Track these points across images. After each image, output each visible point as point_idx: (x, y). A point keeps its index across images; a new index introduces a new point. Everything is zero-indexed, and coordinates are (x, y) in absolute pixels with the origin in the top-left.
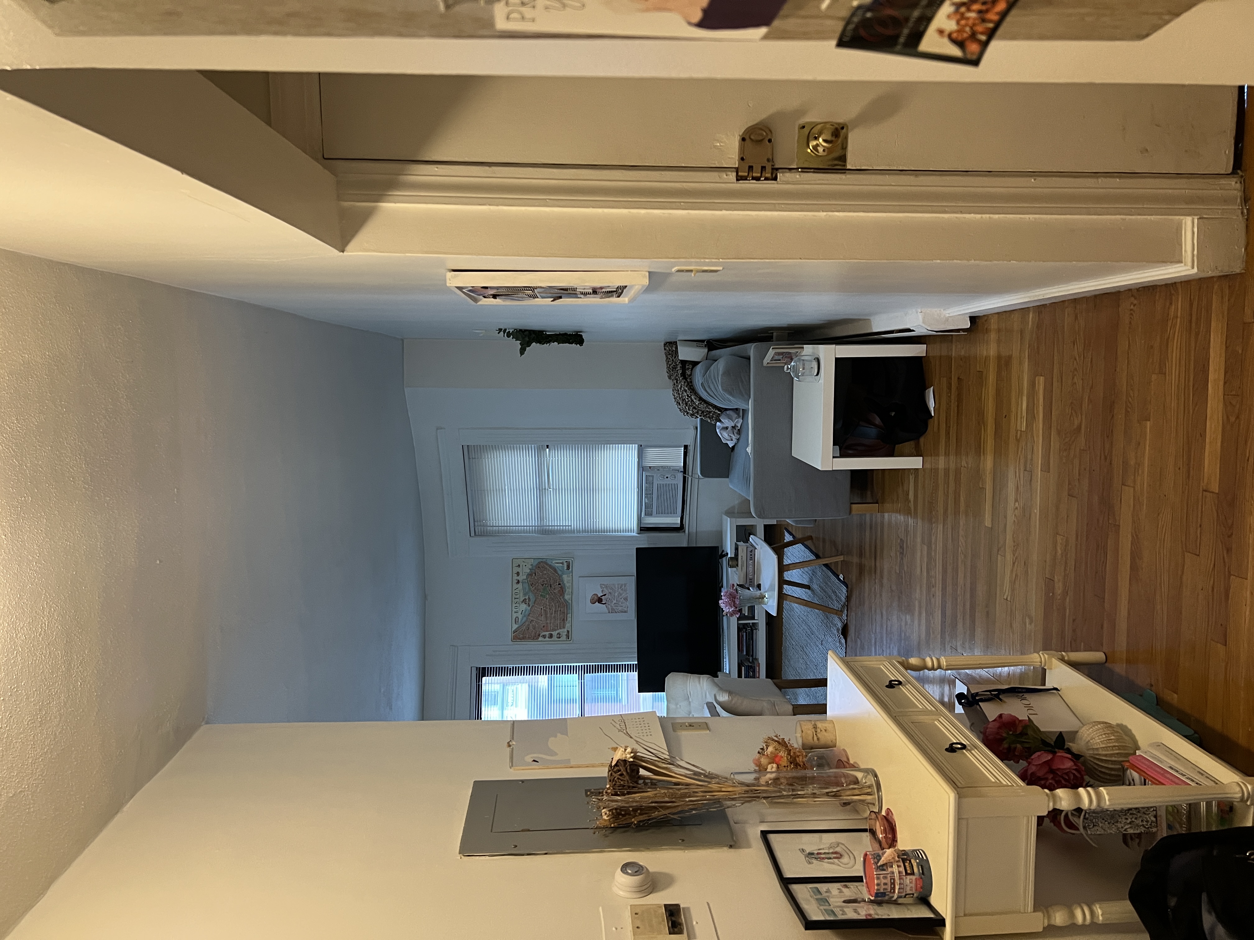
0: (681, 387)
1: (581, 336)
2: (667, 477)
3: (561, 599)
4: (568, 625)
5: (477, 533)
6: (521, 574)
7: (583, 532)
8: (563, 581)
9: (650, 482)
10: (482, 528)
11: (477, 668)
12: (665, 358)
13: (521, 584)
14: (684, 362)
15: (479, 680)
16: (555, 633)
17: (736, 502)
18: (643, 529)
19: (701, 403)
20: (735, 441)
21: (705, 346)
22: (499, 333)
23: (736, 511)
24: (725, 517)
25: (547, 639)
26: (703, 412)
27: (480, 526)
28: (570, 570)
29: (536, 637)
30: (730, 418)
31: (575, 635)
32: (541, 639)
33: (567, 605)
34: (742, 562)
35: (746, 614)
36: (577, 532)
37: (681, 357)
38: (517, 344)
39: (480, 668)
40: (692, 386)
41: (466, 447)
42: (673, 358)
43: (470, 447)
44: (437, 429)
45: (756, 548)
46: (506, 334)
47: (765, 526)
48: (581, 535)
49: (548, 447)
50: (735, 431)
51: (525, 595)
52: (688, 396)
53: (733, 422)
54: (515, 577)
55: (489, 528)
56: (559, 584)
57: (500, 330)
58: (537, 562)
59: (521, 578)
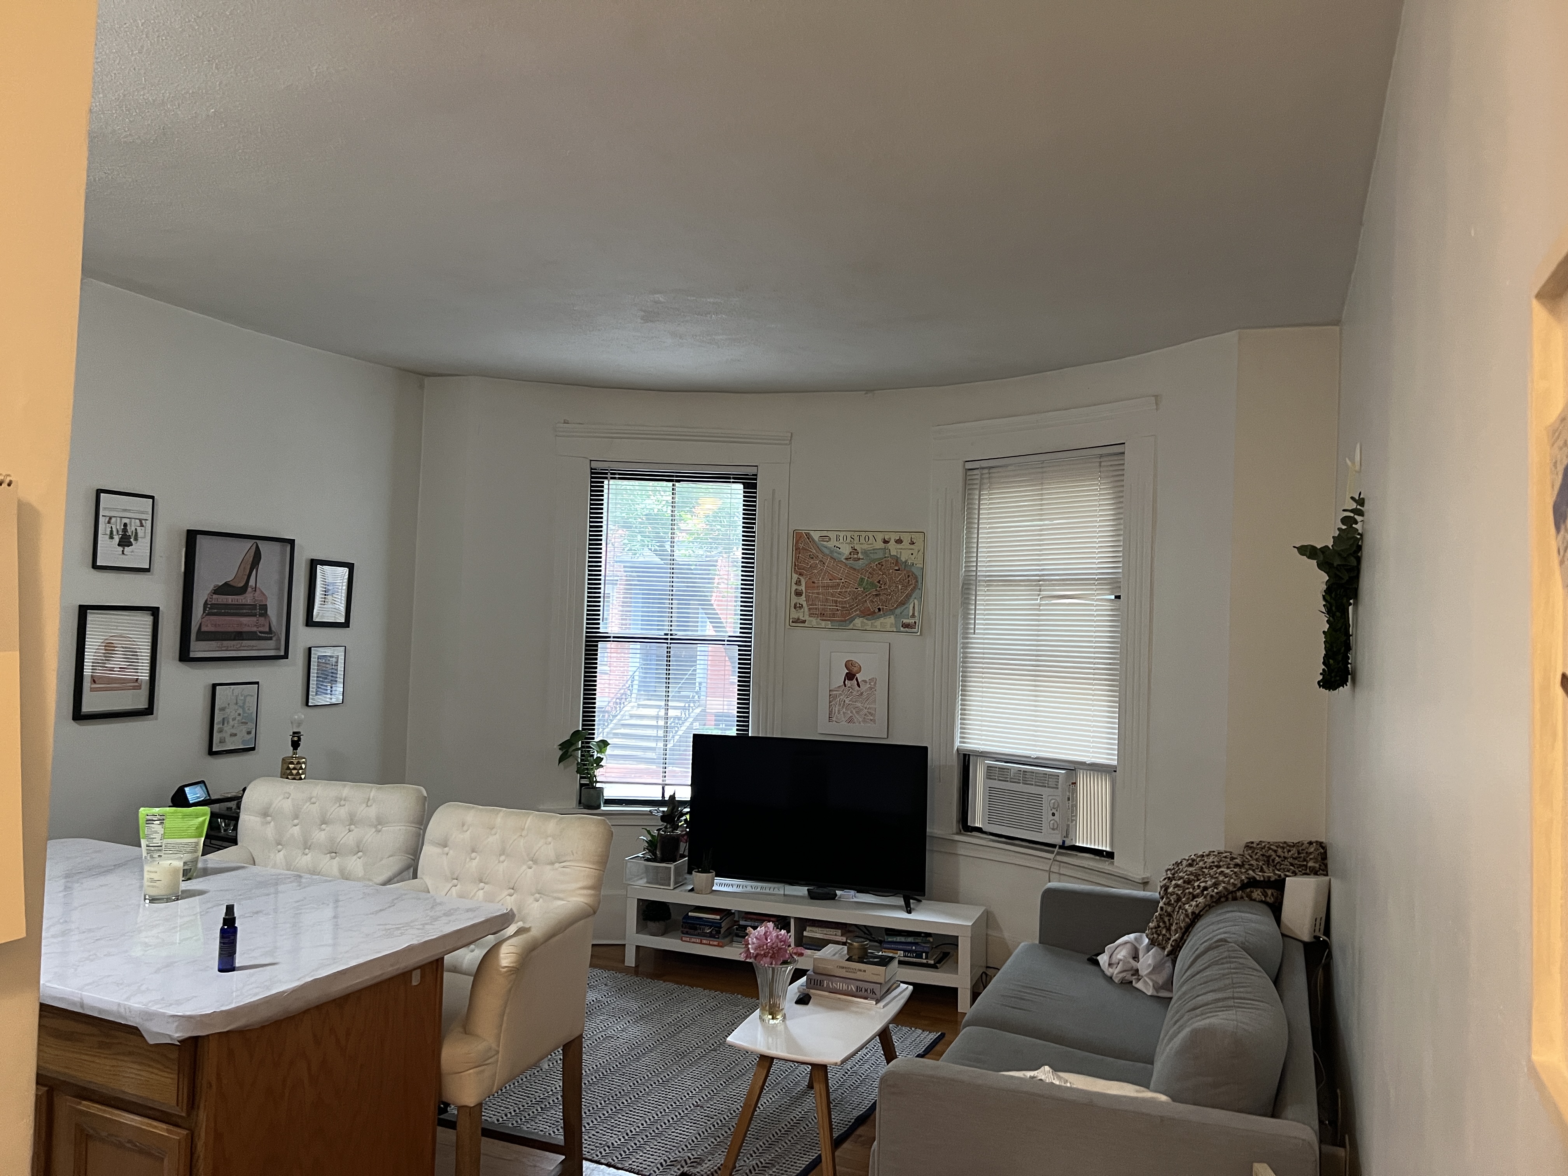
0: (1226, 875)
1: (1343, 683)
2: (1053, 814)
3: (856, 611)
4: (814, 621)
5: (969, 473)
6: (899, 546)
7: (964, 653)
8: (885, 615)
9: (1044, 781)
10: (978, 482)
11: (756, 475)
12: (1290, 840)
13: (882, 545)
14: (1279, 885)
15: (737, 479)
16: (802, 600)
17: (1007, 935)
18: (966, 759)
19: (1187, 915)
20: (1109, 971)
21: (1317, 938)
22: (1352, 498)
23: (990, 932)
24: (976, 912)
25: (794, 587)
26: (1169, 915)
27: (982, 479)
28: (902, 629)
29: (798, 568)
30: (1156, 968)
31: (799, 633)
32: (795, 576)
33: (845, 621)
34: (854, 971)
35: (805, 934)
36: (963, 643)
37: (1291, 882)
38: (1325, 539)
39: (756, 479)
40: (1227, 900)
41: (1121, 451)
42: (1290, 860)
43: (1120, 457)
44: (1156, 396)
45: (878, 1001)
46: (1352, 515)
47: (955, 990)
48: (960, 650)
49: (1118, 597)
50: (1128, 976)
51: (865, 552)
52: (1205, 888)
53: (1146, 975)
54: (894, 537)
55: (977, 492)
56: (879, 609)
57: (1361, 502)
58: (918, 573)
59: (892, 545)
